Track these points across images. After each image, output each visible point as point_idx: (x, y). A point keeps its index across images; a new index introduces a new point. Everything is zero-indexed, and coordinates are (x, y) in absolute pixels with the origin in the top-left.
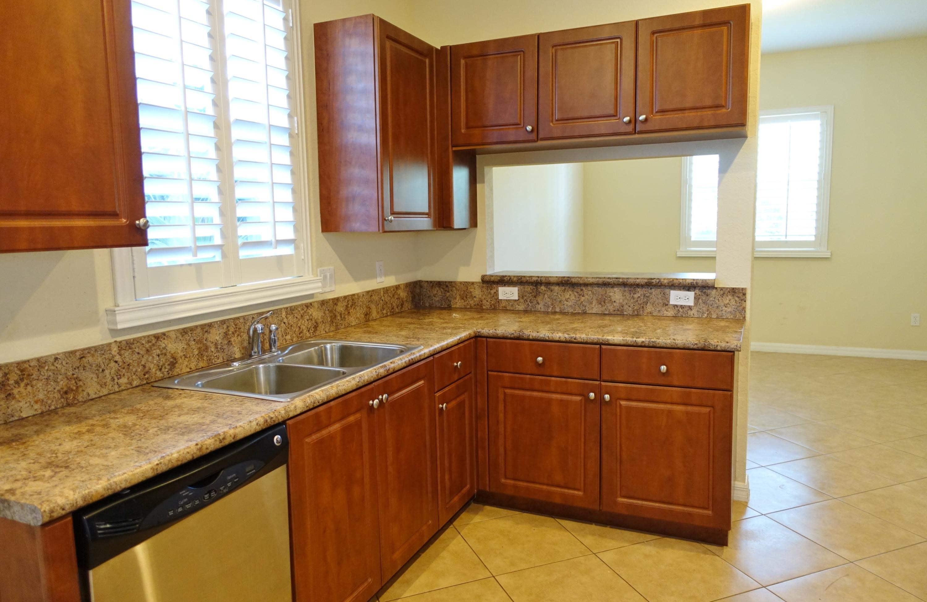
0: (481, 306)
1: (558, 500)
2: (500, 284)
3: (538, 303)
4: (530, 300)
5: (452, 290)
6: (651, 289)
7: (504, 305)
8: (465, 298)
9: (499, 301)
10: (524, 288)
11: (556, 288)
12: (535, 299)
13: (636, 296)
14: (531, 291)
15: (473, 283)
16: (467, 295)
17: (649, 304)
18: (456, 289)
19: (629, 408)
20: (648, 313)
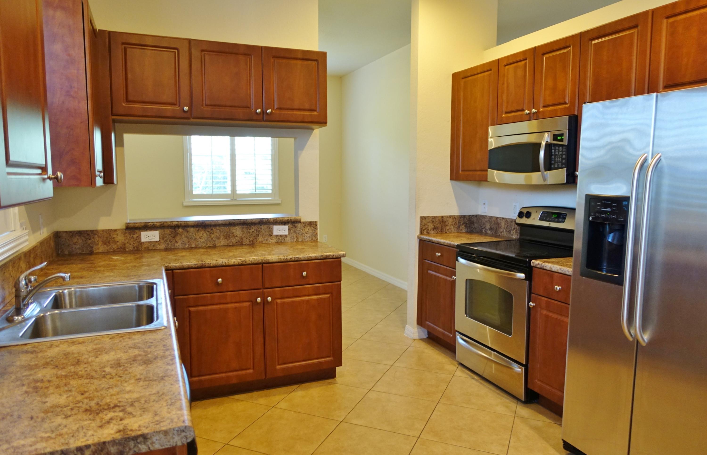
0: (125, 248)
1: (234, 381)
2: (142, 230)
3: (177, 242)
4: (170, 240)
5: (93, 238)
6: (261, 225)
7: (146, 246)
8: (107, 243)
9: (141, 243)
10: (164, 231)
11: (192, 230)
12: (174, 239)
13: (251, 231)
14: (170, 233)
15: (115, 230)
16: (109, 241)
17: (260, 236)
18: (99, 237)
19: (283, 304)
20: (259, 242)
